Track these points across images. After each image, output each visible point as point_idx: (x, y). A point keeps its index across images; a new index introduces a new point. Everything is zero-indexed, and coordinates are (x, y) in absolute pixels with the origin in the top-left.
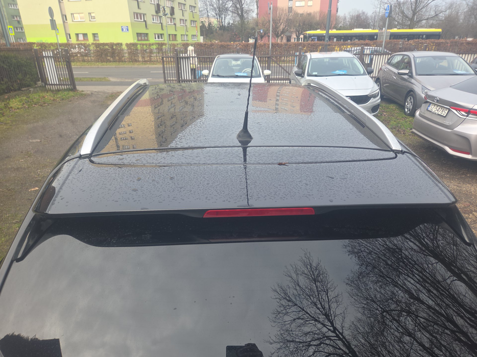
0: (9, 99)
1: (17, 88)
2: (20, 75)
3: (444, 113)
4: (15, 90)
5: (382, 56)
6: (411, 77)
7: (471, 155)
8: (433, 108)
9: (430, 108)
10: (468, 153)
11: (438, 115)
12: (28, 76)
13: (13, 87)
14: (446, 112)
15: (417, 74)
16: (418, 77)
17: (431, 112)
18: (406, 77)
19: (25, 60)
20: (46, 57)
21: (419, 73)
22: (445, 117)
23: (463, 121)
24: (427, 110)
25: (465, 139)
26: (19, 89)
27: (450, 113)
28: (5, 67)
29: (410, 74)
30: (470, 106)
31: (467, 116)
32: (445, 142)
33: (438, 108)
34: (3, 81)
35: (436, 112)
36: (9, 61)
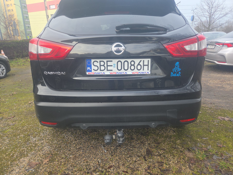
7: (226, 63)
8: (209, 47)
10: (225, 63)
11: (211, 49)
14: (214, 46)
22: (214, 49)
23: (221, 49)
25: (223, 56)
27: (216, 46)
30: (224, 42)
31: (223, 46)
32: (215, 59)
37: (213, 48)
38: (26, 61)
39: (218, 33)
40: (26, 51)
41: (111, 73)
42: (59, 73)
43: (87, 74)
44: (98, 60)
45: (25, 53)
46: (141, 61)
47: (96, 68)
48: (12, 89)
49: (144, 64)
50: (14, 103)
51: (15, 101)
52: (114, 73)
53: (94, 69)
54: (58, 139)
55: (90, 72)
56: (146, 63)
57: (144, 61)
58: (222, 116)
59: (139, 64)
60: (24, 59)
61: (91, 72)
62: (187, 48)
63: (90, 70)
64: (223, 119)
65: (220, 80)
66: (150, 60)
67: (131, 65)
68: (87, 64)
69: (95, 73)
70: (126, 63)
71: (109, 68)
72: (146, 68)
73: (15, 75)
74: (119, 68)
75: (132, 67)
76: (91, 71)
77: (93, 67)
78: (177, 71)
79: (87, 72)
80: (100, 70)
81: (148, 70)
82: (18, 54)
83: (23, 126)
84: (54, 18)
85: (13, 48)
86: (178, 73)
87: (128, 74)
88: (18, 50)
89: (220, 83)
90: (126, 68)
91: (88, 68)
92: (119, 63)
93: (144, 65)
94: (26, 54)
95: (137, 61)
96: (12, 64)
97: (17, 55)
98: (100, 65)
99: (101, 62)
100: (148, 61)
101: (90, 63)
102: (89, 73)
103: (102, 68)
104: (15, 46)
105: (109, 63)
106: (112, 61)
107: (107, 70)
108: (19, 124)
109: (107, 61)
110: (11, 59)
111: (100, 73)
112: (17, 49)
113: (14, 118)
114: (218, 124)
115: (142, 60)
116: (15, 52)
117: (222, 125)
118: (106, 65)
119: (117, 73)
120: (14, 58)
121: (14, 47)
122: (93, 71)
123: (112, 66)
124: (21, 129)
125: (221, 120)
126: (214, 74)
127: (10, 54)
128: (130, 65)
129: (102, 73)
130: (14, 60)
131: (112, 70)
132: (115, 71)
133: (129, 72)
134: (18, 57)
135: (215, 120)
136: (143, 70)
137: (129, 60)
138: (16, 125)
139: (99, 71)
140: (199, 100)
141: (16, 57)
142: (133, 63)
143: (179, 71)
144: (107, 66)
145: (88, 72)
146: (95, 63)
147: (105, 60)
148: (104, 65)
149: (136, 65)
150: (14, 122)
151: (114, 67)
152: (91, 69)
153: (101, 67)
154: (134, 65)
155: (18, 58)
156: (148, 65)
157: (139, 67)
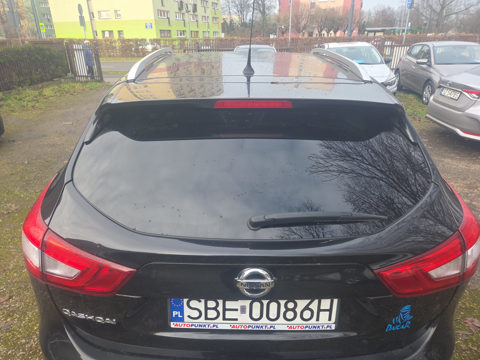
0: (42, 88)
1: (49, 78)
2: (53, 66)
3: (457, 96)
4: (48, 81)
5: (403, 47)
6: (430, 66)
8: (446, 92)
9: (443, 93)
10: (478, 135)
11: (451, 98)
12: (60, 68)
13: (46, 77)
14: (458, 95)
15: (436, 63)
16: (437, 66)
17: (444, 96)
18: (424, 66)
19: (57, 52)
20: (76, 49)
21: (438, 62)
22: (457, 100)
23: (474, 104)
24: (441, 94)
25: (476, 120)
26: (52, 80)
27: (462, 95)
28: (40, 58)
29: (429, 64)
31: (478, 98)
32: (457, 125)
33: (450, 92)
34: (37, 71)
35: (449, 95)
36: (43, 53)
37: (456, 97)
38: (40, 94)
39: (464, 47)
40: (39, 70)
41: (234, 326)
43: (173, 326)
45: (36, 74)
46: (311, 303)
47: (196, 314)
48: (7, 193)
49: (321, 308)
50: (11, 247)
51: (14, 237)
52: (242, 326)
53: (189, 316)
55: (178, 323)
56: (325, 305)
57: (319, 302)
58: (474, 317)
59: (307, 308)
60: (34, 90)
61: (181, 323)
63: (179, 316)
64: (476, 326)
65: (465, 182)
66: (335, 301)
67: (287, 310)
68: (171, 303)
69: (192, 325)
70: (274, 305)
71: (229, 315)
72: (324, 316)
73: (14, 141)
74: (256, 316)
75: (290, 315)
76: (182, 320)
77: (187, 311)
78: (402, 321)
79: (172, 323)
80: (206, 318)
81: (330, 319)
82: (22, 78)
83: (28, 335)
85: (10, 65)
86: (404, 324)
87: (278, 328)
88: (21, 68)
90: (273, 315)
91: (175, 313)
92: (257, 305)
93: (319, 310)
94: (38, 77)
95: (302, 303)
96: (9, 105)
97: (18, 80)
98: (207, 309)
100: (332, 302)
101: (180, 302)
102: (177, 325)
103: (212, 314)
104: (12, 59)
105: (230, 305)
107: (224, 319)
108: (20, 327)
110: (7, 90)
111: (205, 326)
112: (18, 66)
113: (11, 300)
114: (467, 345)
116: (14, 74)
117: (476, 349)
118: (220, 309)
120: (14, 88)
121: (12, 61)
122: (186, 319)
123: (237, 310)
124: (25, 344)
125: (473, 330)
127: (3, 79)
128: (283, 309)
129: (210, 325)
130: (14, 92)
131: (236, 320)
132: (244, 320)
133: (281, 325)
134: (21, 84)
136: (318, 320)
138: (14, 330)
139: (202, 319)
141: (17, 84)
142: (291, 305)
144: (225, 310)
145: (175, 323)
146: (194, 304)
148: (215, 309)
149: (298, 310)
150: (9, 315)
151: (243, 312)
152: (182, 314)
153: (209, 311)
154: (293, 310)
155: (22, 87)
156: (330, 310)
157: (307, 314)
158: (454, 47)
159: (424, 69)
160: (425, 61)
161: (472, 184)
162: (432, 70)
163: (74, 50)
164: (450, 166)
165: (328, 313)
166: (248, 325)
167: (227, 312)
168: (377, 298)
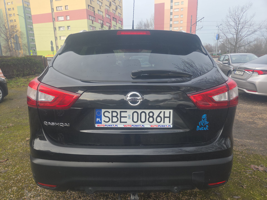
0: (29, 78)
1: (33, 74)
2: (36, 67)
4: (32, 75)
5: (216, 58)
6: (229, 64)
7: (257, 92)
8: (237, 72)
9: (235, 73)
10: (256, 92)
11: (240, 75)
12: (39, 68)
13: (31, 73)
14: (243, 73)
15: (232, 63)
16: (233, 64)
17: (236, 74)
18: (227, 65)
19: (39, 61)
20: (48, 60)
21: (233, 62)
22: (243, 75)
23: (251, 76)
24: (235, 74)
25: (253, 84)
26: (34, 74)
27: (245, 72)
28: (29, 63)
29: (229, 63)
30: (254, 68)
31: (253, 73)
32: (244, 87)
33: (239, 72)
34: (27, 70)
35: (238, 74)
36: (31, 61)
37: (242, 74)
38: (28, 80)
39: (246, 55)
40: (28, 69)
41: (125, 126)
42: (62, 125)
43: (96, 126)
44: (110, 111)
45: (26, 71)
46: (161, 112)
47: (107, 120)
48: (7, 120)
49: (165, 116)
50: (9, 140)
51: (10, 137)
52: (129, 125)
53: (104, 121)
54: (58, 195)
55: (99, 124)
56: (167, 115)
57: (164, 112)
58: (255, 165)
59: (158, 116)
60: (24, 79)
61: (100, 124)
62: (216, 98)
63: (100, 121)
64: (257, 168)
65: (250, 113)
66: (171, 111)
67: (150, 117)
68: (96, 114)
69: (106, 125)
70: (143, 114)
71: (123, 120)
72: (167, 120)
73: (12, 99)
74: (135, 120)
75: (151, 120)
76: (101, 123)
77: (103, 118)
78: (204, 124)
79: (96, 125)
80: (112, 122)
81: (170, 122)
82: (19, 73)
83: (16, 175)
84: (60, 54)
85: (13, 66)
86: (205, 126)
87: (146, 126)
88: (19, 68)
89: (251, 116)
90: (143, 120)
91: (98, 119)
92: (135, 114)
93: (164, 117)
94: (27, 73)
95: (156, 112)
96: (11, 85)
97: (17, 74)
98: (112, 116)
99: (113, 113)
100: (170, 112)
101: (100, 113)
102: (98, 125)
103: (115, 119)
104: (15, 63)
105: (123, 114)
106: (126, 112)
107: (121, 122)
108: (12, 171)
109: (121, 112)
110: (10, 78)
111: (111, 126)
112: (17, 67)
113: (8, 161)
114: (252, 176)
115: (163, 111)
116: (15, 71)
117: (256, 177)
118: (119, 116)
119: (132, 126)
120: (14, 77)
121: (14, 64)
122: (103, 122)
123: (126, 117)
124: (14, 178)
125: (255, 170)
126: (244, 104)
127: (9, 73)
128: (148, 117)
129: (114, 125)
130: (14, 79)
131: (126, 122)
132: (130, 123)
133: (147, 125)
134: (18, 76)
135: (248, 169)
136: (164, 122)
137: (147, 111)
138: (8, 173)
139: (110, 123)
140: (230, 157)
141: (16, 75)
142: (151, 114)
143: (206, 125)
144: (121, 117)
145: (98, 124)
146: (106, 114)
147: (118, 111)
148: (116, 117)
149: (155, 117)
150: (6, 167)
151: (129, 118)
152: (101, 120)
153: (113, 118)
154: (152, 117)
155: (18, 77)
156: (169, 117)
157: (159, 119)
158: (241, 55)
159: (227, 66)
160: (227, 62)
161: (254, 114)
162: (231, 66)
163: (47, 60)
164: (242, 107)
165: (168, 119)
166: (131, 125)
167: (122, 118)
168: (190, 108)
